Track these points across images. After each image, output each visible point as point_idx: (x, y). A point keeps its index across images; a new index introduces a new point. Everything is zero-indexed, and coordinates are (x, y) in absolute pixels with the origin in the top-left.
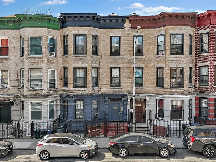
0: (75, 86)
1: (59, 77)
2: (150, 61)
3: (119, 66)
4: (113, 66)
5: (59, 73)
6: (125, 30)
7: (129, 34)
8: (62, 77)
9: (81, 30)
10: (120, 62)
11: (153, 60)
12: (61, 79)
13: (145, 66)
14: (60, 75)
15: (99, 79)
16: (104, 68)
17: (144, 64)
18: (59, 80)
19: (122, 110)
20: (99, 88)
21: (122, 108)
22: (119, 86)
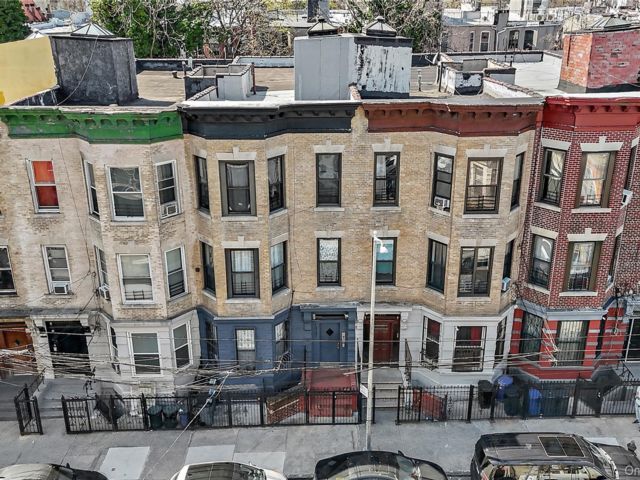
0: (233, 294)
1: (191, 264)
2: (413, 222)
3: (339, 234)
4: (323, 234)
5: (191, 254)
6: (354, 135)
7: (363, 148)
8: (199, 264)
9: (241, 150)
10: (339, 223)
11: (421, 219)
12: (198, 270)
13: (401, 235)
14: (194, 258)
15: (289, 269)
16: (301, 239)
17: (398, 228)
18: (192, 272)
19: (343, 340)
20: (289, 290)
21: (343, 334)
22: (338, 283)
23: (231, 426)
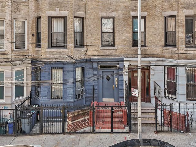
0: (51, 46)
1: (30, 31)
2: (155, 7)
3: (113, 14)
4: (104, 15)
5: (30, 26)
8: (34, 32)
10: (113, 8)
11: (159, 5)
12: (33, 35)
13: (148, 15)
14: (32, 28)
15: (85, 36)
16: (92, 17)
18: (30, 36)
19: (116, 83)
20: (85, 49)
21: (116, 79)
22: (113, 45)
23: (42, 133)
